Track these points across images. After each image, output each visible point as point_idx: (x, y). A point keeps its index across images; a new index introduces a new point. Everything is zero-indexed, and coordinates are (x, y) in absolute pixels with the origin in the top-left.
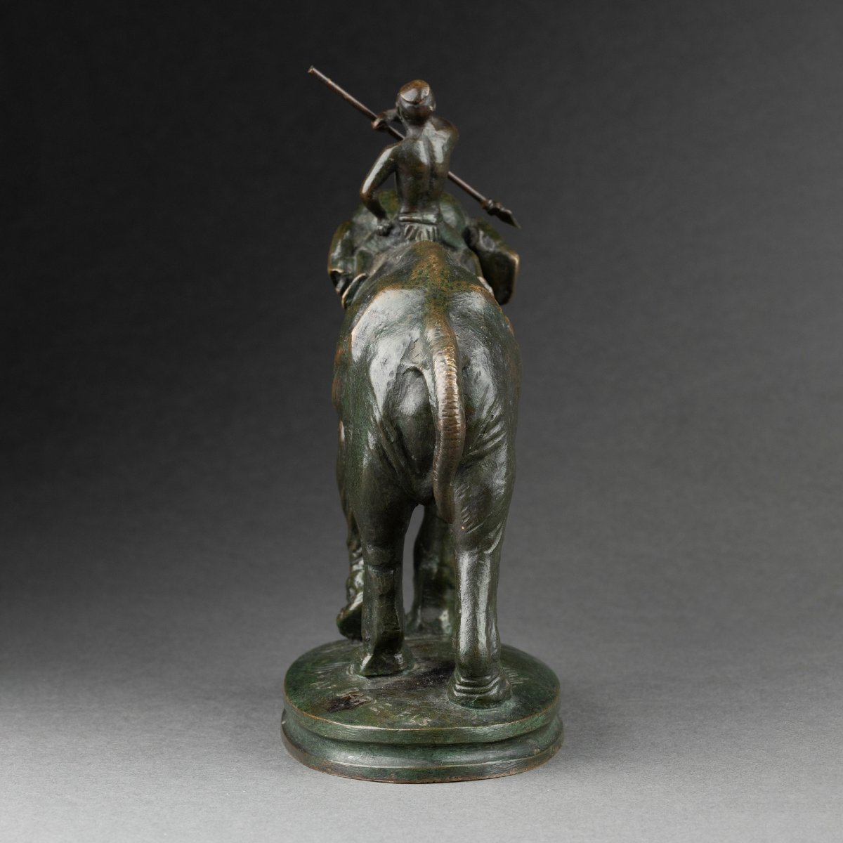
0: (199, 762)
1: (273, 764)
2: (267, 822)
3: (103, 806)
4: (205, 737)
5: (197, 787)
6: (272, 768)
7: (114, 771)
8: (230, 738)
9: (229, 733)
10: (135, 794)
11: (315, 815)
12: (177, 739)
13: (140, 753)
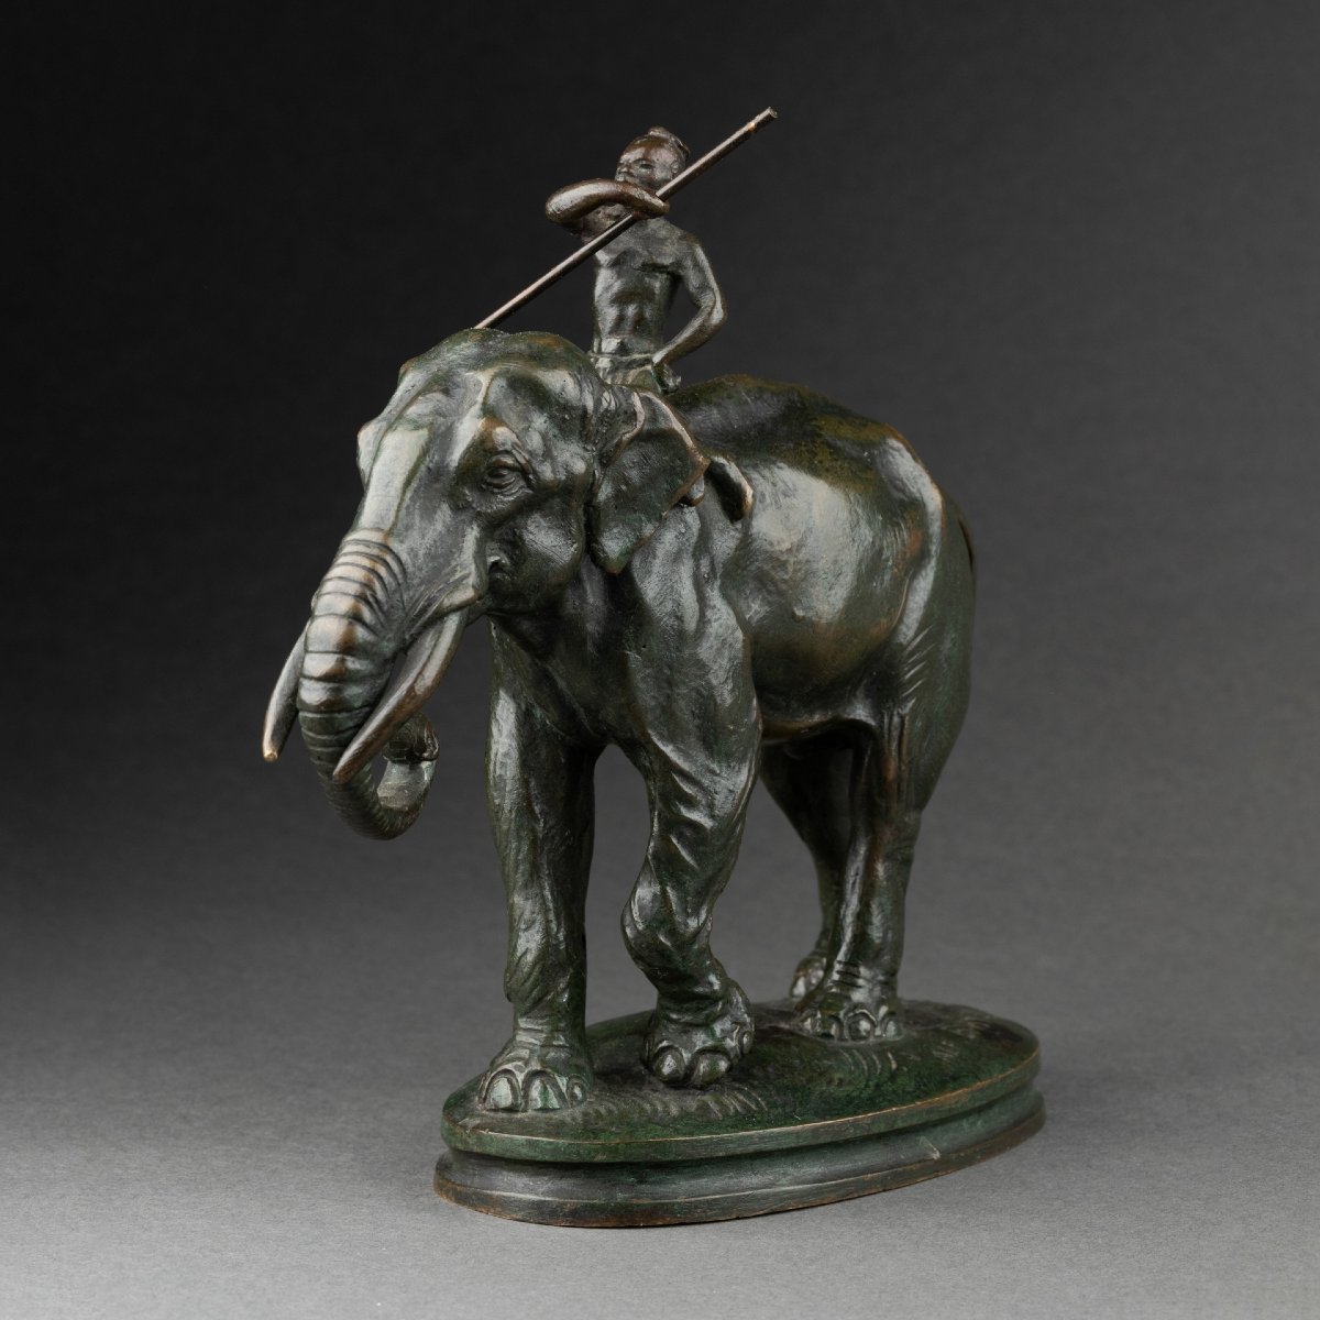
0: (308, 1196)
1: (426, 1202)
2: (426, 1303)
3: (164, 1270)
4: (312, 1152)
5: (310, 1240)
6: (423, 1209)
7: (174, 1209)
8: (351, 1155)
9: (351, 1146)
10: (212, 1250)
11: (500, 1293)
12: (270, 1156)
13: (213, 1179)
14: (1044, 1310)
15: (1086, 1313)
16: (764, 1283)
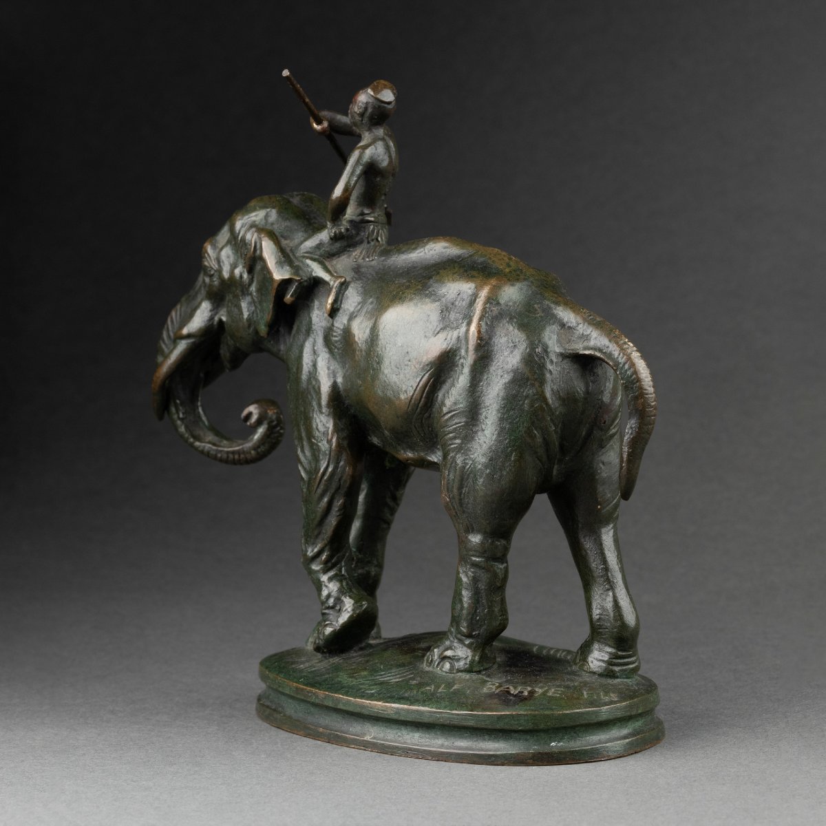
14: (644, 792)
15: (670, 792)
16: (472, 784)
